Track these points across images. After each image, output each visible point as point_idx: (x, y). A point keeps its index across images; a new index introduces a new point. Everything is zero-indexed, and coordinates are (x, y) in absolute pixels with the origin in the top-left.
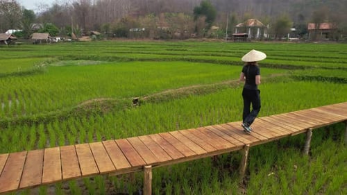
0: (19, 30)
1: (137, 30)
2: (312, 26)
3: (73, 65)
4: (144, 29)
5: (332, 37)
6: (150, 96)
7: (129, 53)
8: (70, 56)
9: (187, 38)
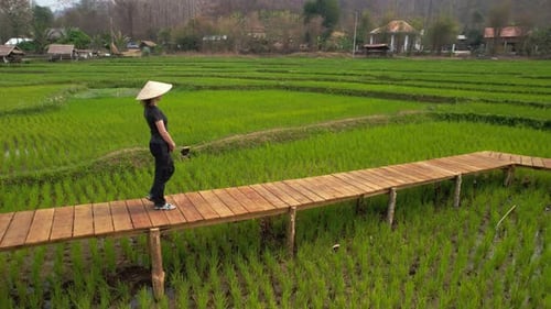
0: (27, 40)
1: (214, 38)
2: (489, 32)
3: (107, 96)
4: (225, 37)
5: (521, 51)
6: (206, 145)
7: (197, 76)
8: (104, 82)
9: (292, 51)
